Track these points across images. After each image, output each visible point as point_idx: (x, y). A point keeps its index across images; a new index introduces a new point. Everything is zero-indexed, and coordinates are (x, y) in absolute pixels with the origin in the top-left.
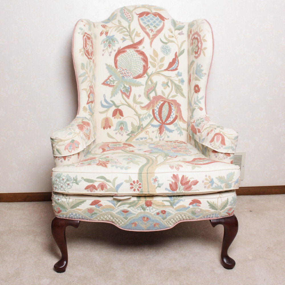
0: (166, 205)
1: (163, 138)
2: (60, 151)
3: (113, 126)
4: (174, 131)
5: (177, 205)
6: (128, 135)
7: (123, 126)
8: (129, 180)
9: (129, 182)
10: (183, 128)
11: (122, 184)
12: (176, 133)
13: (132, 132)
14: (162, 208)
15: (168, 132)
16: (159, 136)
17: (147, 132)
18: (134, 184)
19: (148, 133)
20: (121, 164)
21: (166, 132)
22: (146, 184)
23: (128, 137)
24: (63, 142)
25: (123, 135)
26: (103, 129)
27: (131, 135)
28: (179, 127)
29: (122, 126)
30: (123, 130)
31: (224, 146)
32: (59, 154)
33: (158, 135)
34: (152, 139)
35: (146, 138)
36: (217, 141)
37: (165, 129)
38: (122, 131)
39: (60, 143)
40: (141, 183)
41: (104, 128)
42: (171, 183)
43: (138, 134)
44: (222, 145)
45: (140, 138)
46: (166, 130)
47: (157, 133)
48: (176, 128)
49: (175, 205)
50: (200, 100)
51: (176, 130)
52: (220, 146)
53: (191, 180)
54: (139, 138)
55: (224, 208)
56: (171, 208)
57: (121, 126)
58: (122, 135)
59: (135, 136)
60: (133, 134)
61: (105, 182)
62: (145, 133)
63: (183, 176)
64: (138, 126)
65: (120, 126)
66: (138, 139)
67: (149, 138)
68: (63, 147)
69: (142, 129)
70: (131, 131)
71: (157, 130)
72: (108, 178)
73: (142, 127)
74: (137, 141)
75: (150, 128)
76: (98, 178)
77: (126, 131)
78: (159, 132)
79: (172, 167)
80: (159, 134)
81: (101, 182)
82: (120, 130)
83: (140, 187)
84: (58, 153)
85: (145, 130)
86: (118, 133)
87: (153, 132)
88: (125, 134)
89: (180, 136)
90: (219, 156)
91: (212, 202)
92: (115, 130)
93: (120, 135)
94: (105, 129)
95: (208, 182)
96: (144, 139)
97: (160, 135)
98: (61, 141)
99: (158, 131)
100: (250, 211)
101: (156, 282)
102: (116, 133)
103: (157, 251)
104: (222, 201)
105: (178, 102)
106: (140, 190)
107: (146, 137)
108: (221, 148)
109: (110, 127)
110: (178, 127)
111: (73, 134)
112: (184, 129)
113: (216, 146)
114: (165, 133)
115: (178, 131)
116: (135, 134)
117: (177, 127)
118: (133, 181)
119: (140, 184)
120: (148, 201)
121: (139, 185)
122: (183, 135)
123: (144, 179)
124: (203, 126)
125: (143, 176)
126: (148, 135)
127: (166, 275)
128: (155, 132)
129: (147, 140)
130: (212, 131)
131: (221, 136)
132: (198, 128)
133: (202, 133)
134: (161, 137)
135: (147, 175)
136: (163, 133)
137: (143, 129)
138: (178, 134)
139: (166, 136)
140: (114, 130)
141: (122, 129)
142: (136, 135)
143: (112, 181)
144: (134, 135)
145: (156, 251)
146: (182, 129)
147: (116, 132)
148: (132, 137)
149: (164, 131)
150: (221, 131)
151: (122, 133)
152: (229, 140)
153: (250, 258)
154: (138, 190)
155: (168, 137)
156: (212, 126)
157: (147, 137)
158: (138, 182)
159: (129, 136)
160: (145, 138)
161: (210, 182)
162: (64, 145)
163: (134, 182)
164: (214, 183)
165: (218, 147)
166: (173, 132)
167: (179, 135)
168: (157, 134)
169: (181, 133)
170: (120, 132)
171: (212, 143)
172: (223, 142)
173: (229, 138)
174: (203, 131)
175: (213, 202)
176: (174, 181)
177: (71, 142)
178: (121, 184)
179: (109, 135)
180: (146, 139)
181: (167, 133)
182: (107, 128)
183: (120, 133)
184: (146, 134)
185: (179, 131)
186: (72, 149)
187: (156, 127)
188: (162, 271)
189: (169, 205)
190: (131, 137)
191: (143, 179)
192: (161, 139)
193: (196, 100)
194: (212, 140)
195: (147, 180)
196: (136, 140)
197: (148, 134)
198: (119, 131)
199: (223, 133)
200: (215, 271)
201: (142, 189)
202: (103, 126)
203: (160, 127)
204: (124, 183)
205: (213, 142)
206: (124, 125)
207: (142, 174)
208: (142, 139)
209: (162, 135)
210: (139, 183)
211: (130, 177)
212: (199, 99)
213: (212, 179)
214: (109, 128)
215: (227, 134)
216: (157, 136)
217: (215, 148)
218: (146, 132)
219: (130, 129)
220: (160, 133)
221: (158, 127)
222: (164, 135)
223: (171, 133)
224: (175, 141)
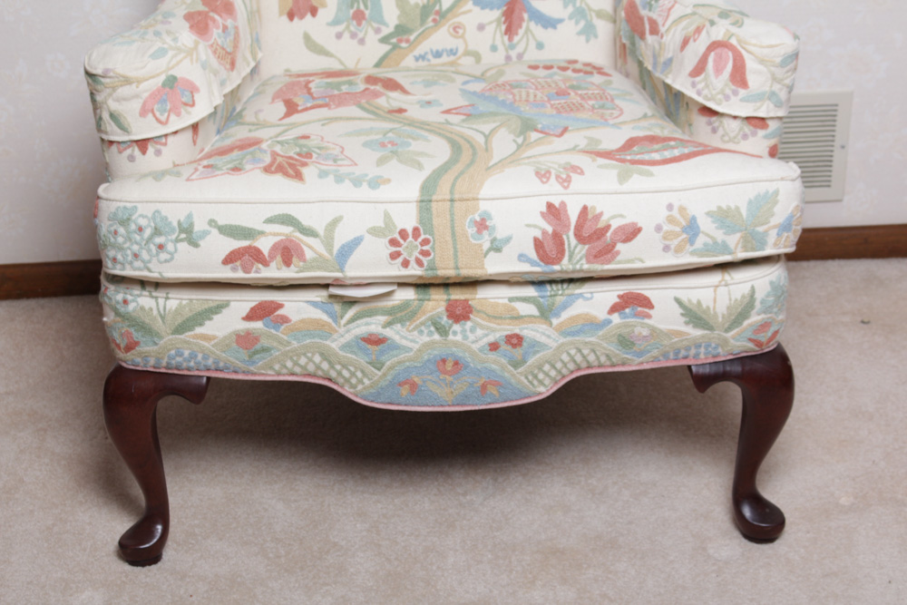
0: (522, 313)
1: (519, 49)
2: (122, 120)
3: (324, 5)
4: (561, 21)
5: (565, 315)
6: (384, 40)
7: (366, 7)
8: (383, 226)
9: (385, 236)
10: (596, 8)
11: (359, 243)
12: (569, 29)
13: (401, 30)
14: (509, 324)
15: (539, 27)
16: (503, 42)
17: (459, 27)
18: (402, 241)
19: (461, 31)
20: (356, 164)
21: (532, 25)
22: (449, 238)
23: (386, 48)
24: (134, 86)
25: (366, 39)
26: (285, 18)
27: (394, 40)
28: (583, 5)
29: (362, 7)
30: (364, 22)
31: (742, 92)
32: (119, 131)
33: (501, 40)
34: (477, 57)
35: (452, 52)
36: (718, 71)
37: (526, 16)
38: (359, 24)
39: (124, 91)
40: (428, 236)
41: (291, 16)
42: (539, 235)
43: (423, 36)
44: (733, 87)
45: (432, 51)
46: (530, 19)
47: (495, 31)
48: (570, 9)
49: (557, 315)
51: (570, 18)
52: (728, 91)
53: (615, 224)
54: (426, 53)
55: (741, 324)
56: (543, 327)
57: (356, 5)
58: (362, 42)
59: (413, 45)
60: (405, 37)
61: (298, 234)
62: (451, 30)
63: (585, 208)
64: (421, 5)
65: (352, 7)
66: (423, 57)
67: (467, 53)
68: (136, 105)
69: (438, 18)
70: (397, 27)
71: (498, 20)
72: (306, 222)
73: (437, 8)
74: (421, 63)
75: (470, 11)
76: (270, 221)
77: (375, 25)
78: (503, 27)
79: (544, 176)
80: (506, 34)
81: (284, 238)
82: (355, 22)
83: (426, 254)
84: (116, 128)
85: (451, 22)
86: (346, 35)
87: (481, 27)
88: (372, 38)
89: (588, 41)
90: (726, 126)
91: (695, 302)
92: (336, 22)
93: (355, 41)
94: (296, 19)
95: (678, 229)
96: (448, 55)
97: (506, 38)
98: (127, 81)
99: (498, 25)
100: (863, 322)
101: (491, 591)
102: (339, 36)
103: (500, 480)
104: (730, 300)
106: (426, 264)
107: (454, 47)
108: (733, 98)
109: (314, 12)
110: (578, 4)
111: (171, 53)
112: (600, 14)
113: (714, 92)
114: (526, 32)
115: (577, 23)
116: (412, 38)
117: (574, 6)
118: (398, 230)
119: (426, 242)
120: (456, 300)
121: (422, 245)
122: (596, 36)
123: (441, 222)
124: (670, 9)
125: (434, 212)
126: (461, 41)
127: (529, 565)
128: (490, 29)
129: (459, 58)
130: (698, 30)
131: (730, 54)
132: (651, 14)
133: (665, 38)
134: (512, 47)
135: (452, 206)
136: (521, 32)
137: (442, 16)
138: (579, 33)
139: (532, 45)
140: (329, 24)
141: (359, 17)
142: (415, 40)
143: (321, 232)
144: (407, 41)
145: (496, 480)
146: (593, 15)
147: (340, 28)
148: (400, 48)
149: (524, 25)
150: (733, 35)
151: (361, 35)
152: (761, 67)
153: (844, 501)
154: (419, 263)
155: (540, 46)
156: (700, 11)
157: (457, 49)
158: (420, 235)
159: (390, 44)
160: (451, 50)
161: (684, 230)
162: (137, 96)
163: (403, 234)
164: (701, 235)
165: (720, 96)
166: (559, 26)
168: (498, 34)
169: (589, 31)
170: (352, 28)
171: (698, 79)
172: (739, 77)
173: (762, 61)
174: (668, 30)
175: (699, 302)
176: (550, 229)
177: (164, 85)
178: (357, 242)
179: (310, 43)
180: (455, 54)
181: (537, 30)
182: (302, 17)
183: (353, 36)
184: (455, 37)
185: (582, 24)
186: (170, 111)
187: (491, 9)
188: (517, 553)
189: (534, 316)
190: (395, 47)
191: (435, 221)
192: (513, 54)
194: (699, 69)
195: (453, 227)
196: (417, 59)
197: (462, 37)
198: (348, 27)
199: (739, 41)
200: (711, 551)
201: (434, 258)
202: (288, 9)
203: (508, 9)
204: (368, 238)
205: (703, 76)
206: (369, 4)
207: (434, 205)
208: (438, 55)
209: (516, 39)
210: (423, 237)
211: (387, 216)
213: (694, 219)
214: (309, 16)
215: (755, 45)
216: (498, 43)
217: (709, 100)
218: (455, 29)
219: (392, 16)
220: (510, 31)
221: (498, 9)
222: (525, 39)
223: (550, 30)
224: (566, 65)
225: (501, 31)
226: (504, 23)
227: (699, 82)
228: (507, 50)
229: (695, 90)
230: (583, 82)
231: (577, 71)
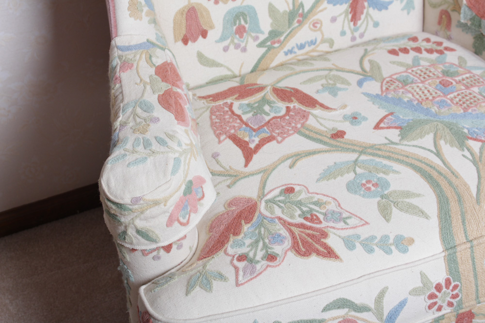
1: (361, 30)
2: (151, 234)
3: (212, 27)
4: (391, 2)
6: (261, 45)
7: (246, 22)
8: (421, 285)
9: (424, 293)
12: (396, 8)
13: (274, 34)
15: (376, 11)
16: (350, 27)
17: (317, 23)
18: (437, 293)
19: (318, 26)
20: (367, 223)
21: (371, 10)
22: (472, 279)
23: (263, 50)
25: (248, 48)
26: (180, 44)
27: (269, 43)
29: (243, 22)
30: (245, 34)
33: (348, 26)
34: (331, 42)
35: (313, 43)
37: (366, 4)
38: (241, 37)
39: (155, 210)
40: (458, 283)
41: (185, 41)
43: (290, 35)
45: (297, 45)
46: (369, 6)
47: (344, 20)
54: (293, 48)
57: (238, 22)
58: (244, 50)
59: (282, 43)
60: (276, 39)
61: (353, 313)
62: (312, 26)
64: (288, 11)
65: (235, 24)
66: (291, 51)
67: (323, 41)
68: (164, 219)
69: (301, 19)
70: (271, 33)
71: (346, 12)
72: (358, 301)
73: (301, 11)
74: (290, 56)
75: (325, 9)
76: (326, 309)
77: (253, 35)
78: (350, 16)
80: (352, 21)
81: (341, 319)
82: (237, 36)
83: (456, 296)
84: (143, 240)
85: (311, 20)
86: (232, 47)
87: (334, 20)
88: (252, 45)
89: (408, 13)
92: (222, 39)
93: (239, 51)
94: (190, 43)
96: (309, 46)
97: (352, 23)
98: (156, 203)
99: (346, 16)
102: (226, 49)
106: (455, 304)
107: (314, 38)
109: (204, 34)
114: (366, 17)
116: (282, 38)
118: (434, 286)
119: (456, 287)
120: (463, 313)
121: (452, 291)
122: (414, 8)
123: (465, 268)
125: (459, 260)
126: (319, 33)
128: (340, 20)
129: (318, 46)
134: (356, 30)
135: (472, 252)
136: (363, 17)
137: (304, 16)
138: (403, 9)
139: (371, 24)
140: (217, 42)
141: (241, 31)
142: (284, 40)
143: (372, 306)
144: (279, 42)
147: (226, 43)
148: (274, 48)
149: (365, 11)
151: (243, 45)
154: (450, 304)
155: (376, 25)
157: (316, 40)
158: (450, 283)
159: (266, 47)
160: (312, 42)
162: (165, 212)
163: (438, 288)
166: (389, 7)
167: (405, 12)
168: (346, 21)
169: (409, 6)
170: (236, 41)
178: (402, 304)
179: (202, 59)
180: (314, 44)
181: (374, 13)
182: (195, 40)
183: (237, 47)
184: (315, 31)
186: (190, 211)
187: (341, 4)
190: (270, 49)
191: (461, 268)
192: (357, 34)
195: (474, 269)
196: (286, 54)
197: (320, 29)
198: (232, 41)
201: (461, 298)
202: (182, 36)
204: (410, 298)
206: (248, 19)
207: (458, 255)
208: (301, 47)
209: (359, 23)
210: (453, 284)
211: (422, 275)
214: (200, 38)
216: (346, 29)
218: (314, 25)
219: (266, 25)
220: (355, 18)
221: (346, 3)
222: (365, 22)
223: (384, 11)
224: (414, 45)
225: (348, 20)
226: (350, 13)
228: (352, 33)
230: (447, 65)
231: (430, 51)
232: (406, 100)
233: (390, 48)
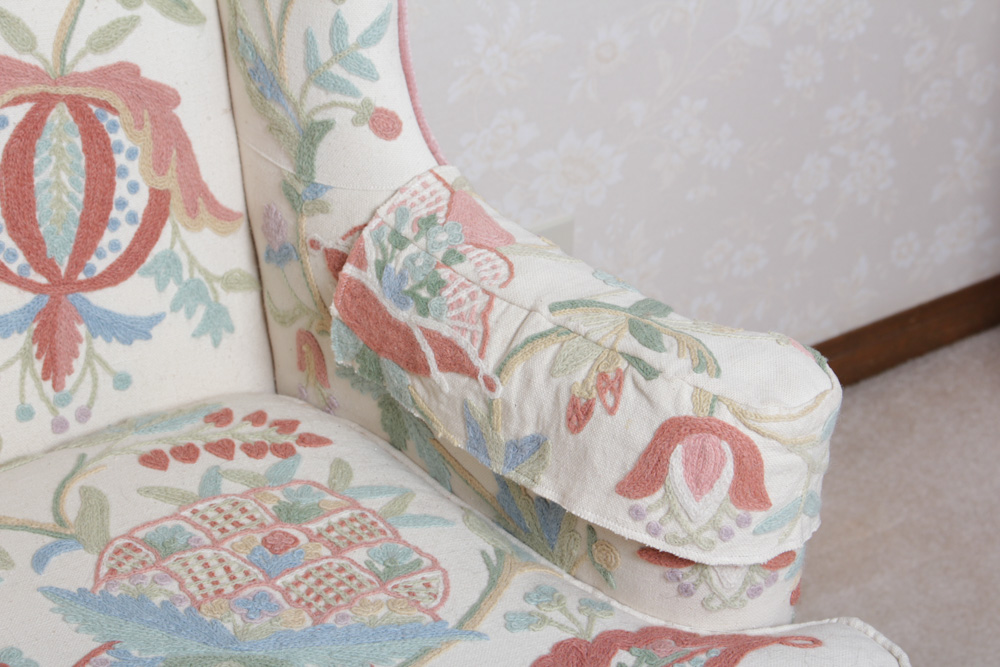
1: (81, 399)
4: (158, 319)
10: (220, 273)
12: (176, 331)
15: (116, 345)
16: (42, 395)
21: (99, 344)
28: (197, 275)
31: (758, 517)
33: (38, 392)
36: (700, 483)
37: (82, 329)
44: (739, 512)
46: (93, 333)
47: (23, 378)
48: (172, 289)
50: (363, 52)
51: (175, 308)
52: (727, 522)
71: (24, 354)
78: (39, 365)
80: (45, 377)
89: (216, 344)
97: (48, 385)
99: (27, 364)
105: (149, 73)
108: (738, 531)
110: (186, 276)
112: (230, 282)
113: (693, 528)
114: (88, 363)
115: (190, 314)
117: (179, 280)
122: (231, 329)
124: (484, 316)
128: (11, 375)
130: (610, 384)
131: (726, 446)
132: (430, 323)
133: (500, 390)
134: (65, 401)
136: (78, 364)
138: (195, 335)
139: (106, 382)
146: (218, 286)
149: (82, 348)
150: (716, 398)
152: (794, 459)
155: (122, 382)
156: (576, 320)
165: (710, 534)
166: (154, 331)
167: (207, 340)
168: (29, 381)
169: (216, 324)
171: (645, 501)
172: (749, 489)
173: (791, 446)
174: (501, 369)
181: (112, 352)
185: (201, 311)
187: (6, 334)
193: (324, 53)
194: (646, 475)
199: (740, 414)
203: (43, 324)
205: (659, 494)
209: (70, 381)
212: (352, 38)
215: (777, 419)
216: (33, 399)
217: (683, 543)
220: (54, 370)
221: (20, 332)
222: (88, 378)
223: (139, 344)
224: (215, 433)
225: (34, 375)
226: (38, 356)
227: (650, 509)
228: (53, 410)
229: (641, 525)
230: (295, 487)
231: (255, 450)
232: (157, 601)
233: (147, 448)
